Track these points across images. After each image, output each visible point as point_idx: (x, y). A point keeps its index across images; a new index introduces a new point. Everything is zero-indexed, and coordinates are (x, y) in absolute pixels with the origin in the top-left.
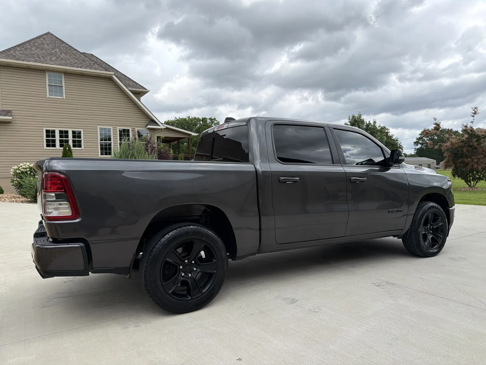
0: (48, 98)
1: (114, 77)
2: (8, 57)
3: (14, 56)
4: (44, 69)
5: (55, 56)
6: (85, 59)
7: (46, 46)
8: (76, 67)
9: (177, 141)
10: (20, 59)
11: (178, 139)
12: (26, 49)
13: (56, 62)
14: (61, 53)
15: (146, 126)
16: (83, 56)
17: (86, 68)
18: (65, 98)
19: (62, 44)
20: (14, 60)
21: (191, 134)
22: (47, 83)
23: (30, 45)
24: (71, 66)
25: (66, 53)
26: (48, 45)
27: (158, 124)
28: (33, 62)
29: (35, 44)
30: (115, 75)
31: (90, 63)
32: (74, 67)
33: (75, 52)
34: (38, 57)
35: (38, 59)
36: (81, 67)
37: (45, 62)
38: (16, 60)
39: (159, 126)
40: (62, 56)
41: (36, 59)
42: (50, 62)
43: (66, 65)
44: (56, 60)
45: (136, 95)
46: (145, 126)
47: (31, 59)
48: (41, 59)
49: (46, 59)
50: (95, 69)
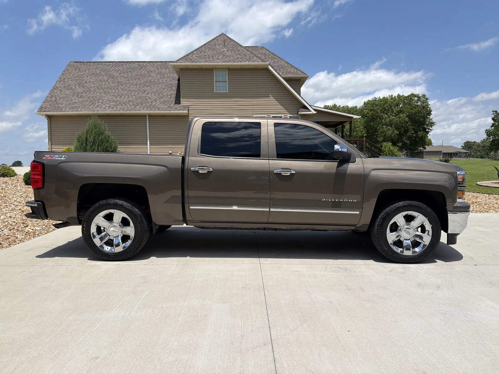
0: (216, 93)
1: (270, 67)
2: (187, 61)
3: (191, 60)
4: (212, 67)
5: (222, 54)
6: (247, 53)
7: (217, 46)
8: (237, 62)
9: (341, 125)
10: (195, 62)
11: (342, 123)
12: (201, 52)
13: (221, 60)
14: (228, 51)
15: (298, 112)
16: (246, 51)
17: (245, 62)
18: (228, 92)
19: (231, 42)
20: (190, 62)
21: (353, 117)
22: (215, 80)
23: (205, 47)
24: (233, 62)
25: (231, 51)
26: (219, 45)
27: (309, 109)
28: (204, 62)
29: (210, 46)
30: (270, 65)
31: (250, 57)
32: (235, 62)
33: (239, 48)
34: (209, 58)
35: (208, 59)
36: (241, 62)
37: (213, 62)
38: (192, 62)
39: (310, 111)
40: (227, 54)
41: (207, 59)
42: (217, 60)
43: (229, 61)
44: (222, 58)
45: (288, 82)
46: (296, 112)
47: (203, 60)
48: (211, 59)
49: (215, 58)
50: (253, 61)
